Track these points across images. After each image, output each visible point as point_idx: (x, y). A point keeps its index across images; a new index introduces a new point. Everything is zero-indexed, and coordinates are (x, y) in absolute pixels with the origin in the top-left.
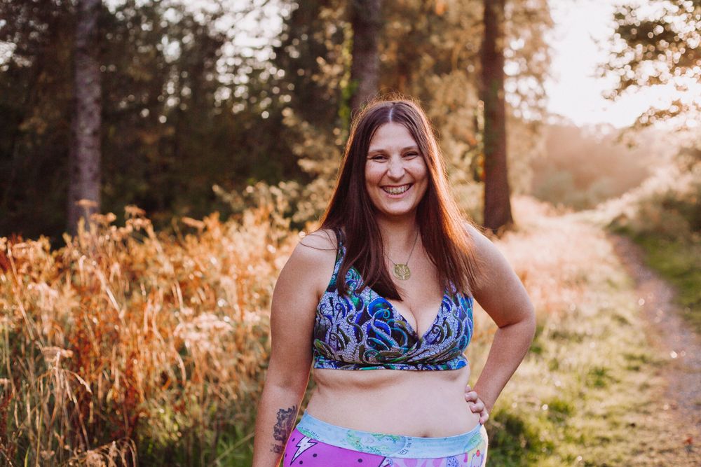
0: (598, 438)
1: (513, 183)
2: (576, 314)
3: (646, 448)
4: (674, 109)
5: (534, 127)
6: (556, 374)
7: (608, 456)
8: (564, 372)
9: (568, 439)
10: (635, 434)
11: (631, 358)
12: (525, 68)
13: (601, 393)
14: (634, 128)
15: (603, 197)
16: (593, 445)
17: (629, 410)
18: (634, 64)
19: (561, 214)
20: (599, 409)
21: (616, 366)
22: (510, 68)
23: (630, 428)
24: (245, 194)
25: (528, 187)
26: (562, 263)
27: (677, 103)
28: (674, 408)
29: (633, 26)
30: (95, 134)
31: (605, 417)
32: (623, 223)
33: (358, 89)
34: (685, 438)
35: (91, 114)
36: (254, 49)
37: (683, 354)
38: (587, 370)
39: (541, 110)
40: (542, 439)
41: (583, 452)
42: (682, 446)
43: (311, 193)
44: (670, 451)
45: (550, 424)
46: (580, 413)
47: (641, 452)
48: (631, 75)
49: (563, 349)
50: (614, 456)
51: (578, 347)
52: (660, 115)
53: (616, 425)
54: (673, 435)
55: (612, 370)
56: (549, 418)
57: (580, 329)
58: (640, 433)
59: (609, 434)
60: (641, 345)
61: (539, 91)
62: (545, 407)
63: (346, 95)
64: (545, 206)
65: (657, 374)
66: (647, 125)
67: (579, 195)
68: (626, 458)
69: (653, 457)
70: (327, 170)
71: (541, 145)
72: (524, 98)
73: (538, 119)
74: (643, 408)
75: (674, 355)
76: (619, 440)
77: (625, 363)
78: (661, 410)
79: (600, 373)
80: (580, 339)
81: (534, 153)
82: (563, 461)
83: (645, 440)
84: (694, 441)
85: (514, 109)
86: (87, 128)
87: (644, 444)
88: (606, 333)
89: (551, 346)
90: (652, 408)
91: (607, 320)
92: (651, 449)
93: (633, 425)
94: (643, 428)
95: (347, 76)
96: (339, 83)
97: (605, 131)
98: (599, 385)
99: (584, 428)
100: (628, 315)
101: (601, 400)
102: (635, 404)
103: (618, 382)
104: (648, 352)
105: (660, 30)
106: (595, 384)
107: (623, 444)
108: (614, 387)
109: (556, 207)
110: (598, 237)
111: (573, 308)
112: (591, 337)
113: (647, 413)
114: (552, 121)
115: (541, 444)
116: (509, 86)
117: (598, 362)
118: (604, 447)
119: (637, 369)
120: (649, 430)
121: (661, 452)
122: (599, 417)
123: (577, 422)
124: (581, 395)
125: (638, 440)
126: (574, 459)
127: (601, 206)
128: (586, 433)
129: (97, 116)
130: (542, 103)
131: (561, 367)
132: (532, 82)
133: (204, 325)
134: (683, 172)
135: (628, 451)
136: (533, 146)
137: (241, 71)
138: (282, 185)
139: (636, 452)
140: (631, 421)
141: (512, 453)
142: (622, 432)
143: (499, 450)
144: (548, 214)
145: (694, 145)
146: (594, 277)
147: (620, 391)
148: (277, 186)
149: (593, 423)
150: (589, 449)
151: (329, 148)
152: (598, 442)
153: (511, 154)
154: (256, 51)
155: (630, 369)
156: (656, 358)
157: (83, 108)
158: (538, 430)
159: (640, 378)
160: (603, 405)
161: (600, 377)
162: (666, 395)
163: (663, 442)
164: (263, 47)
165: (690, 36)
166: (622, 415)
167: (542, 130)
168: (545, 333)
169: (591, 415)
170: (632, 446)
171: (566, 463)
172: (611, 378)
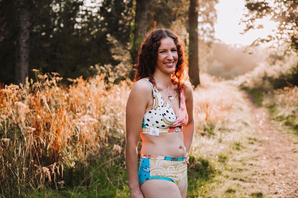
0: (238, 169)
1: (200, 67)
2: (228, 121)
3: (257, 173)
4: (269, 39)
5: (209, 44)
6: (220, 144)
7: (242, 176)
8: (224, 143)
9: (226, 169)
10: (252, 168)
11: (250, 139)
12: (206, 20)
13: (239, 152)
14: (251, 46)
15: (237, 75)
16: (236, 172)
17: (250, 159)
18: (252, 20)
19: (220, 81)
20: (238, 158)
21: (244, 142)
22: (200, 19)
23: (251, 166)
24: (90, 69)
25: (206, 69)
26: (222, 100)
27: (270, 36)
28: (268, 159)
29: (253, 4)
30: (27, 42)
31: (240, 161)
32: (246, 85)
33: (138, 27)
34: (272, 170)
35: (25, 34)
36: (92, 8)
37: (271, 138)
38: (233, 143)
39: (212, 37)
40: (216, 169)
41: (232, 174)
42: (271, 173)
43: (118, 69)
44: (267, 174)
45: (219, 163)
46: (231, 159)
47: (255, 175)
48: (251, 24)
49: (223, 135)
50: (244, 176)
51: (229, 134)
52: (262, 41)
53: (244, 164)
54: (268, 168)
55: (242, 143)
56: (219, 161)
57: (230, 127)
58: (254, 167)
59: (242, 168)
60: (254, 134)
61: (211, 29)
62: (217, 157)
63: (133, 29)
64: (214, 77)
65: (261, 146)
66: (257, 45)
67: (227, 73)
68: (249, 177)
69: (260, 177)
70: (124, 60)
71: (211, 52)
72: (205, 32)
73: (211, 41)
74: (255, 158)
75: (267, 138)
76: (246, 170)
77: (248, 141)
78: (263, 159)
79: (238, 145)
80: (229, 131)
81: (208, 55)
82: (224, 177)
83: (257, 170)
84: (276, 171)
85: (201, 36)
86: (24, 39)
87: (256, 172)
88: (240, 129)
89: (218, 133)
90: (259, 158)
91: (240, 124)
92: (259, 174)
93: (252, 164)
94: (255, 166)
95: (134, 20)
96: (130, 24)
97: (238, 47)
98: (238, 149)
99: (232, 165)
100: (248, 122)
101: (239, 155)
102: (252, 157)
103: (245, 148)
104: (257, 137)
105: (263, 5)
106: (236, 149)
107: (248, 172)
108: (244, 150)
109: (218, 78)
110: (236, 91)
111: (226, 119)
112: (234, 130)
113: (257, 160)
114: (216, 42)
115: (215, 170)
116: (199, 27)
117: (237, 140)
118: (240, 172)
119: (252, 143)
120: (258, 166)
121: (263, 175)
122: (238, 161)
123: (230, 163)
124: (231, 153)
125: (254, 170)
126: (229, 177)
127: (236, 78)
128: (233, 167)
129: (28, 34)
130: (212, 34)
131: (222, 141)
132: (208, 25)
133: (86, 120)
134: (271, 65)
135: (250, 174)
136: (208, 52)
137: (86, 17)
138: (105, 66)
139: (253, 175)
140: (251, 163)
141: (205, 173)
142: (247, 167)
143: (199, 172)
144: (214, 81)
145: (276, 54)
146: (234, 107)
147: (246, 151)
148: (103, 66)
149: (236, 163)
150: (235, 173)
151: (125, 51)
152: (238, 170)
153: (200, 56)
154: (92, 9)
155: (250, 143)
156: (260, 140)
157: (23, 31)
158: (215, 165)
159: (254, 147)
160: (239, 157)
161: (238, 146)
162: (265, 154)
163: (264, 171)
164: (95, 7)
165: (276, 9)
166: (248, 160)
167: (212, 45)
168: (216, 128)
169: (235, 160)
170: (251, 172)
171: (226, 178)
172: (242, 146)
